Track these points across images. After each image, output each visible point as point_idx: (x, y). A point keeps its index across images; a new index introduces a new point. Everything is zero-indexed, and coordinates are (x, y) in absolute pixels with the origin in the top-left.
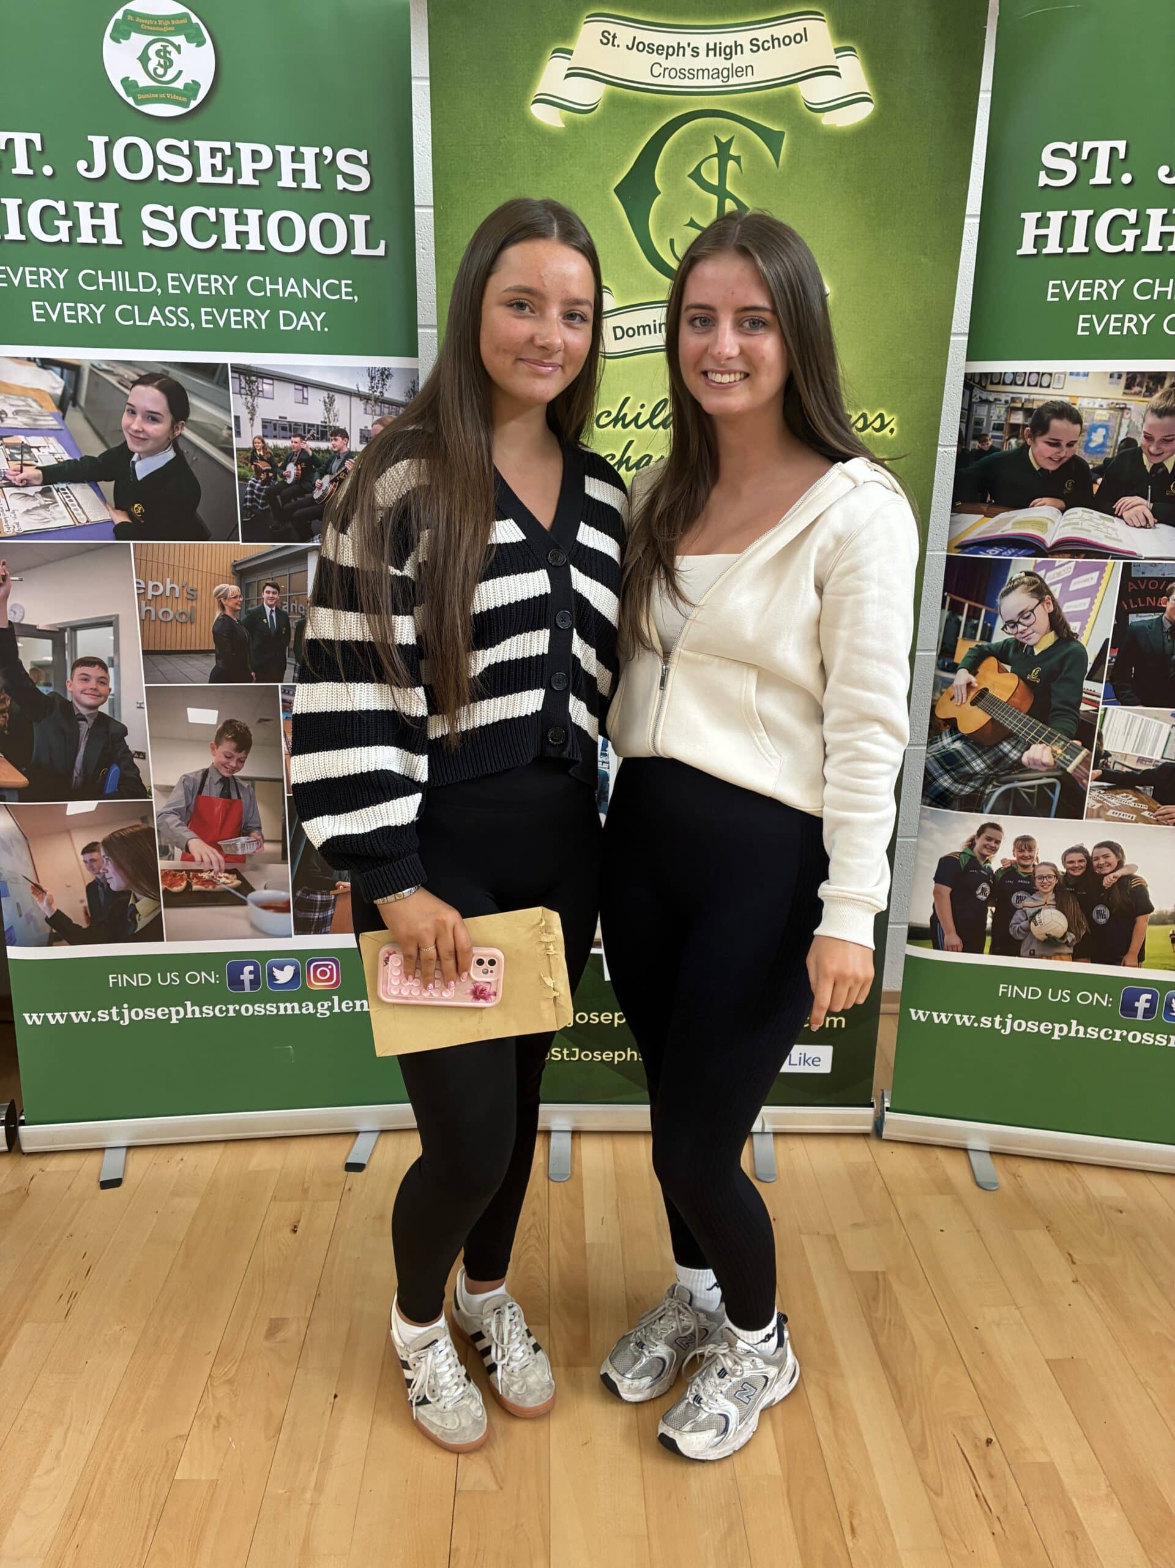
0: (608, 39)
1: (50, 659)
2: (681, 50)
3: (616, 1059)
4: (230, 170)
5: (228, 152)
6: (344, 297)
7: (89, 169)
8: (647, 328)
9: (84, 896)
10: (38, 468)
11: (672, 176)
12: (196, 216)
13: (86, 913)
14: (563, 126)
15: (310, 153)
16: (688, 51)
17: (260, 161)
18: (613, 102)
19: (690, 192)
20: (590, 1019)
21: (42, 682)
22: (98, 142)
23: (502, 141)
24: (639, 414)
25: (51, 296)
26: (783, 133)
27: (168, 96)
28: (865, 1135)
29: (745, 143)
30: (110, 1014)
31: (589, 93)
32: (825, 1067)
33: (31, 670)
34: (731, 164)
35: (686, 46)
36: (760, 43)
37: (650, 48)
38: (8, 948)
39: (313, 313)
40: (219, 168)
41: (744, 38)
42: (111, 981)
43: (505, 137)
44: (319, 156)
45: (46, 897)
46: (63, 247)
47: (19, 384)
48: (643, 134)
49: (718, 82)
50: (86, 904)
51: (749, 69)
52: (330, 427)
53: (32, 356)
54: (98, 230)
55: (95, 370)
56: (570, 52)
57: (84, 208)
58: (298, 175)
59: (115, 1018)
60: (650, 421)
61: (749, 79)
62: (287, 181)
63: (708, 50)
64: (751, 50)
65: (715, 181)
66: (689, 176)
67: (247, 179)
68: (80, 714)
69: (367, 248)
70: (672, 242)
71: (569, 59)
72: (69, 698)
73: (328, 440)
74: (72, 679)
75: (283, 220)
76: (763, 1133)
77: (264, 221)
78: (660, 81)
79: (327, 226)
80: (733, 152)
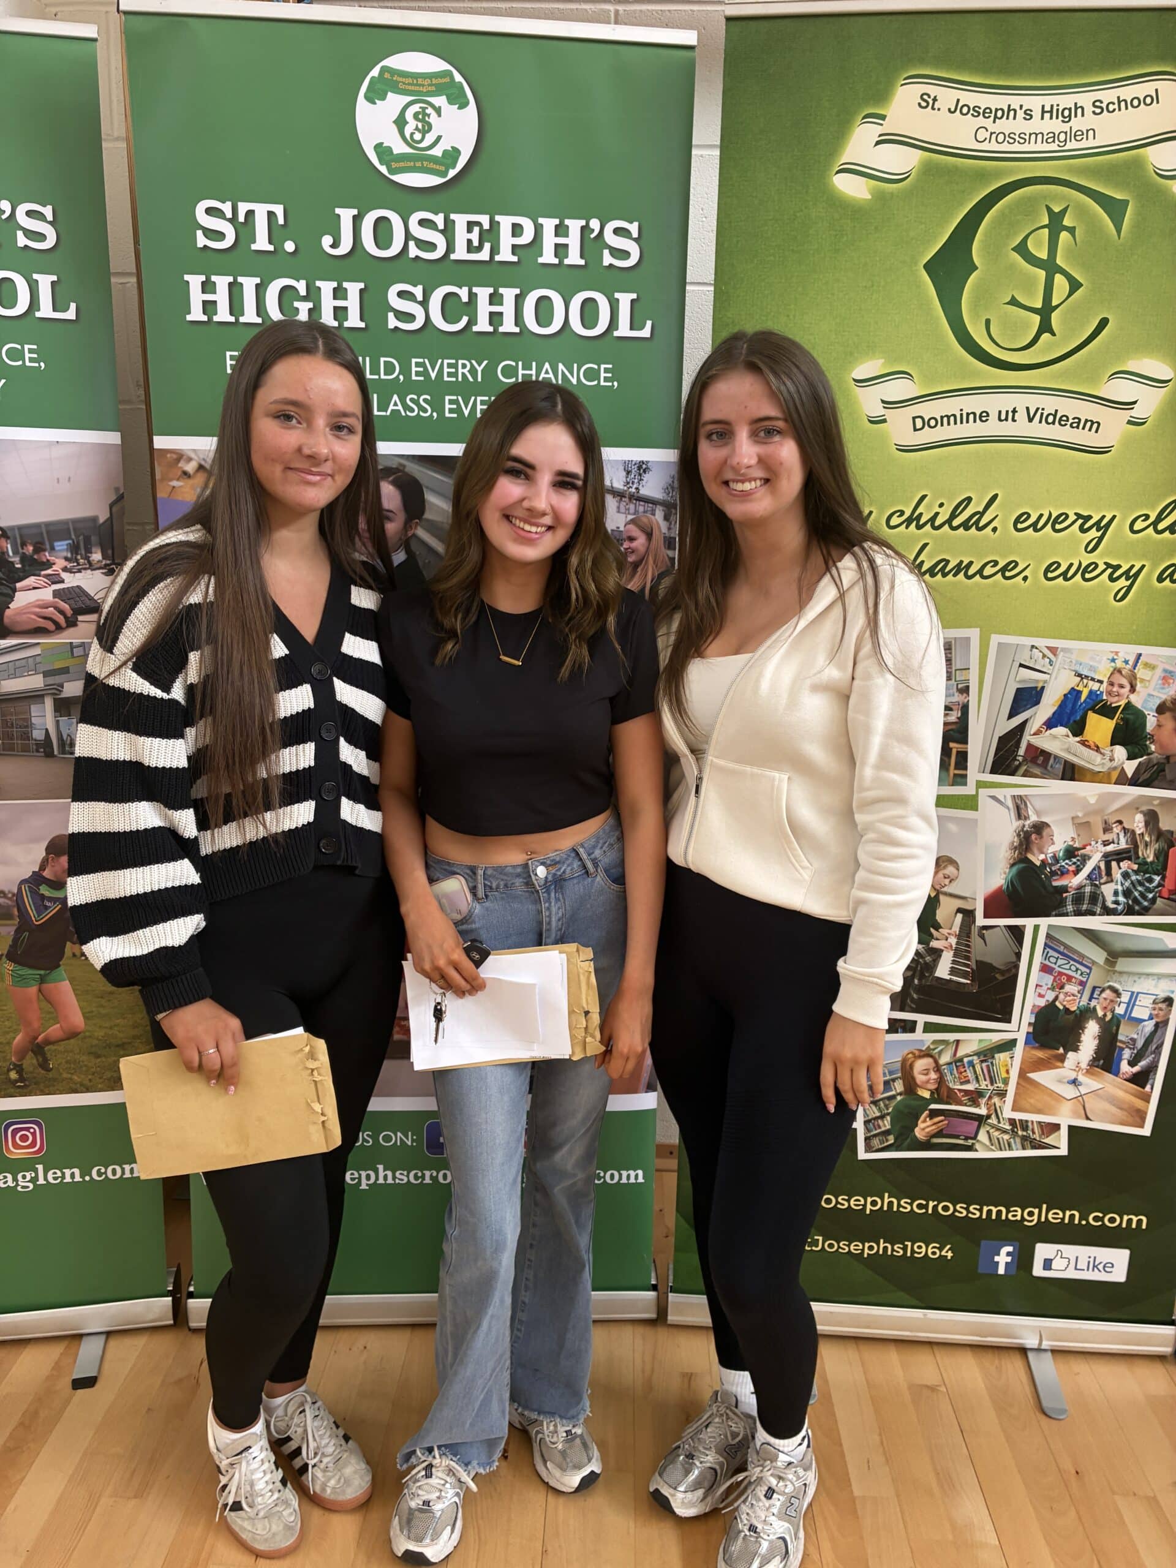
0: (927, 102)
2: (1012, 113)
3: (866, 1251)
4: (487, 246)
5: (486, 226)
6: (602, 383)
7: (335, 245)
8: (952, 419)
11: (990, 249)
12: (447, 296)
14: (870, 197)
15: (574, 226)
16: (1020, 114)
17: (521, 235)
18: (928, 171)
19: (1012, 266)
20: (837, 1203)
22: (346, 215)
23: (798, 214)
24: (937, 514)
26: (1128, 201)
28: (1161, 1356)
29: (1082, 212)
31: (900, 161)
32: (1119, 1275)
34: (1064, 236)
35: (1017, 108)
36: (1104, 106)
37: (976, 112)
40: (476, 243)
41: (1086, 99)
43: (802, 211)
44: (585, 230)
48: (961, 204)
49: (1054, 147)
51: (1091, 132)
54: (340, 312)
56: (883, 117)
57: (327, 287)
58: (561, 250)
60: (949, 522)
61: (1091, 143)
62: (548, 257)
63: (1043, 112)
64: (1094, 113)
65: (1043, 255)
66: (1012, 249)
67: (505, 255)
69: (632, 328)
70: (988, 322)
71: (882, 125)
75: (541, 299)
76: (1039, 1350)
77: (520, 300)
78: (985, 146)
79: (589, 305)
80: (1067, 222)
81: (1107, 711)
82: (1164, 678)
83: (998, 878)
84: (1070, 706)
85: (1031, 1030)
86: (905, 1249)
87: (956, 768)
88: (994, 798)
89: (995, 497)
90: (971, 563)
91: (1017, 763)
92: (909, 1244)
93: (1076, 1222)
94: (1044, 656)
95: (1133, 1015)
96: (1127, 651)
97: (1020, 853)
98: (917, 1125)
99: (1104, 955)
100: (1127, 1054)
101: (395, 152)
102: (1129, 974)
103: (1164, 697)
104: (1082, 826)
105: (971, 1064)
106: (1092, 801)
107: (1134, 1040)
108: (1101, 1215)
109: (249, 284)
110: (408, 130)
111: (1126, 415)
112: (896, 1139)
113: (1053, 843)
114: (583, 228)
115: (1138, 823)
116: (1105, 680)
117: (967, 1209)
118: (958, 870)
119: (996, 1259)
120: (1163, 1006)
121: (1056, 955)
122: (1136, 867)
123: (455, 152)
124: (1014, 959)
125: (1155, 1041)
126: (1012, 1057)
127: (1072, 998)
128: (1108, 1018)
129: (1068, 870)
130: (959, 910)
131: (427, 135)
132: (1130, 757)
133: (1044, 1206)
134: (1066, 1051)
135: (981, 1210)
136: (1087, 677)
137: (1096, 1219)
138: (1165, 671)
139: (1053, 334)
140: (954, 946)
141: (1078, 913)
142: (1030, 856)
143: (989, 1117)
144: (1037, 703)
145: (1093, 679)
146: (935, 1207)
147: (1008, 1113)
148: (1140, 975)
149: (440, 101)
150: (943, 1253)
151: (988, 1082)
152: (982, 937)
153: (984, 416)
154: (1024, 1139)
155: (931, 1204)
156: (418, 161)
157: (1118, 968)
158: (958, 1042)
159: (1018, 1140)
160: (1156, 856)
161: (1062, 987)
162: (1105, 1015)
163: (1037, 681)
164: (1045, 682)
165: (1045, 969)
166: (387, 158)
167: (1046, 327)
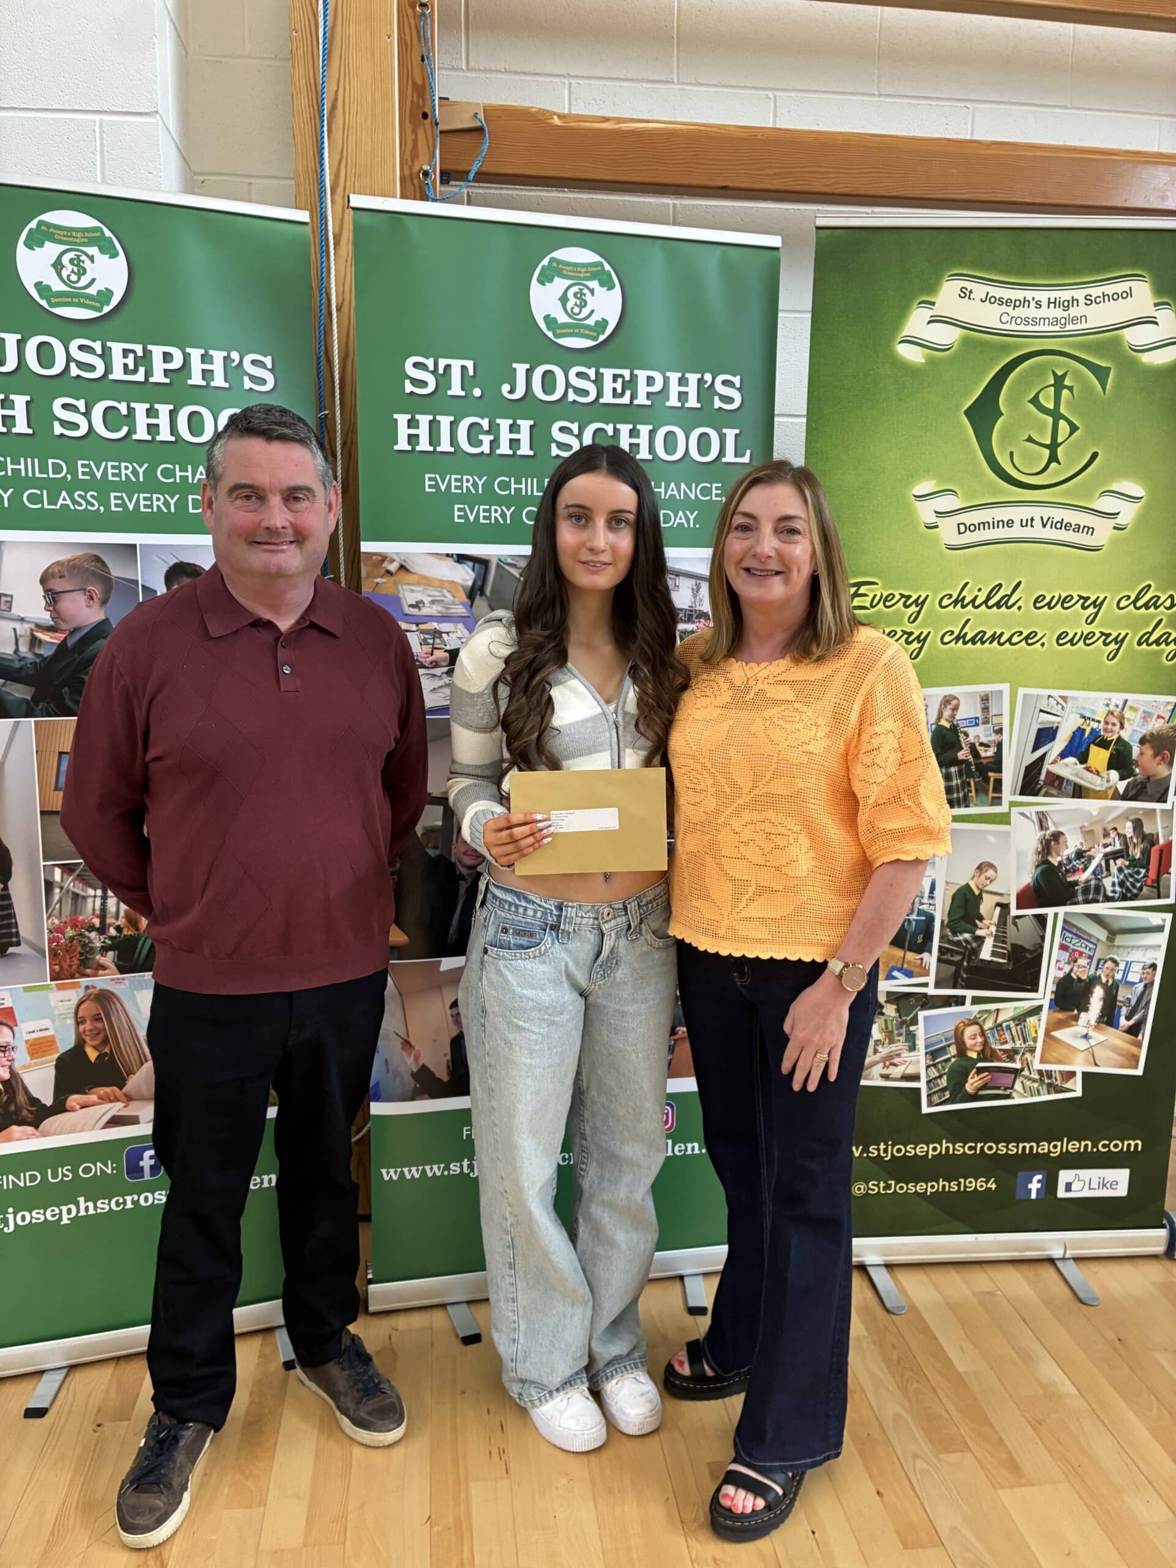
0: (965, 294)
1: (440, 823)
2: (1027, 303)
3: (929, 1190)
4: (628, 393)
5: (627, 378)
6: (714, 498)
7: (511, 392)
8: (987, 525)
9: (448, 1050)
10: (446, 651)
11: (1012, 400)
12: (597, 431)
13: (448, 1067)
14: (924, 361)
15: (693, 378)
16: (1033, 304)
17: (653, 384)
18: (966, 343)
19: (1029, 414)
20: (906, 1151)
21: (431, 845)
22: (521, 369)
23: (871, 373)
24: (976, 597)
25: (471, 500)
26: (1109, 369)
27: (582, 331)
28: (1154, 1257)
29: (1077, 375)
30: (461, 1167)
31: (947, 336)
32: (1122, 1191)
33: (423, 834)
34: (1065, 392)
35: (1031, 300)
36: (1093, 299)
37: (1001, 301)
38: (372, 1104)
39: (688, 512)
40: (619, 390)
41: (1080, 294)
42: (465, 1133)
43: (873, 370)
44: (701, 381)
45: (414, 1052)
46: (484, 457)
47: (438, 576)
48: (991, 368)
49: (1057, 328)
50: (449, 1057)
51: (1084, 318)
52: (696, 611)
53: (450, 552)
54: (514, 444)
55: (501, 563)
56: (933, 304)
57: (504, 424)
58: (683, 396)
59: (466, 1170)
60: (986, 602)
61: (1084, 326)
62: (673, 401)
63: (1049, 303)
64: (1086, 304)
65: (1051, 406)
66: (1029, 401)
67: (641, 400)
68: (461, 874)
69: (736, 456)
70: (1011, 454)
71: (932, 309)
72: (453, 859)
73: (693, 622)
74: (457, 842)
75: (668, 434)
76: (1064, 1259)
77: (653, 434)
78: (1007, 327)
79: (703, 439)
80: (1067, 382)
81: (1104, 744)
82: (1144, 718)
83: (1027, 877)
84: (1077, 740)
85: (1053, 997)
86: (959, 1185)
87: (994, 791)
88: (1023, 814)
89: (1019, 583)
90: (1002, 634)
91: (1039, 786)
92: (962, 1180)
93: (1089, 1150)
94: (1058, 703)
95: (1128, 979)
96: (1117, 698)
97: (1043, 857)
98: (967, 1081)
99: (1106, 933)
100: (1124, 1011)
101: (560, 321)
102: (1124, 947)
103: (1144, 732)
104: (1088, 833)
105: (1009, 1028)
106: (1095, 813)
107: (1129, 1000)
108: (1107, 1142)
109: (445, 421)
110: (569, 305)
111: (1112, 523)
112: (951, 1094)
113: (1067, 848)
114: (699, 380)
115: (1128, 829)
116: (1102, 720)
117: (1007, 1147)
118: (996, 872)
119: (1030, 1186)
120: (1150, 971)
121: (1071, 936)
122: (1127, 863)
123: (604, 323)
124: (1039, 941)
125: (1144, 999)
126: (1039, 1020)
127: (1083, 970)
128: (1111, 982)
129: (1078, 869)
130: (998, 904)
131: (583, 310)
132: (1122, 778)
133: (1065, 1139)
134: (1080, 1012)
135: (1017, 1147)
136: (1089, 718)
137: (1104, 1146)
138: (1145, 712)
139: (1059, 463)
140: (994, 933)
141: (1086, 902)
142: (1050, 859)
143: (1022, 1070)
144: (1053, 738)
145: (1093, 720)
146: (982, 1148)
147: (1037, 1065)
148: (1132, 947)
149: (594, 284)
150: (989, 1186)
151: (1021, 1041)
152: (1015, 924)
153: (1010, 523)
154: (1049, 1085)
155: (979, 1145)
156: (576, 329)
157: (1116, 943)
158: (998, 1010)
159: (1045, 1087)
160: (1142, 854)
161: (1075, 961)
162: (1107, 981)
163: (1053, 723)
164: (1059, 723)
165: (1063, 947)
166: (553, 326)
167: (1053, 458)
